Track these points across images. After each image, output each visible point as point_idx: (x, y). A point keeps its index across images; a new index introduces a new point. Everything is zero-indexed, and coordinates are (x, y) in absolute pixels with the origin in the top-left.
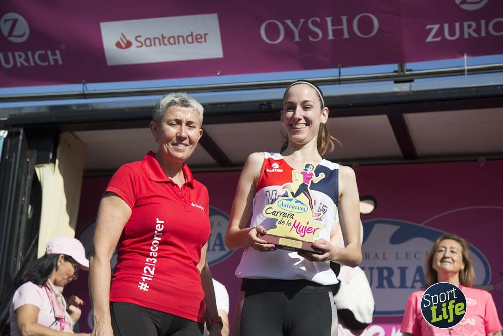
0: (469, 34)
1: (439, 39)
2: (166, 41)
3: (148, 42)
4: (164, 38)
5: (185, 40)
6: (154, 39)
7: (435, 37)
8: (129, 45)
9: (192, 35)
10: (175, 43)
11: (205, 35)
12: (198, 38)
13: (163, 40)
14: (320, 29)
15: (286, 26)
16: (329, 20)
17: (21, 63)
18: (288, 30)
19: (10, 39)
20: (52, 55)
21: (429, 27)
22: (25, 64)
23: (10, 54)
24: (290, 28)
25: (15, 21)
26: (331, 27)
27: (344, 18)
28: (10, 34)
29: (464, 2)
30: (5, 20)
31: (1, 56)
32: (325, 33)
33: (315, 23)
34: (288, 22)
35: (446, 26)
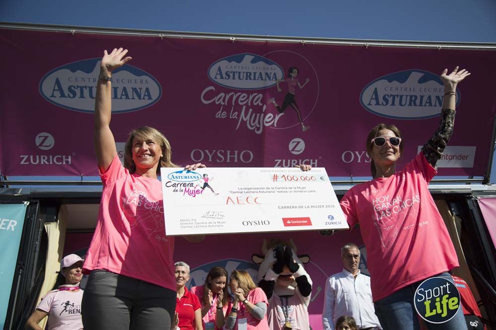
14: (223, 156)
15: (205, 153)
16: (228, 152)
17: (44, 162)
18: (206, 156)
19: (40, 147)
20: (66, 158)
21: (276, 160)
22: (47, 163)
23: (37, 157)
24: (208, 155)
25: (46, 137)
26: (229, 156)
27: (236, 152)
28: (41, 145)
29: (293, 150)
30: (40, 137)
31: (32, 157)
32: (226, 158)
33: (221, 153)
34: (207, 151)
35: (284, 161)
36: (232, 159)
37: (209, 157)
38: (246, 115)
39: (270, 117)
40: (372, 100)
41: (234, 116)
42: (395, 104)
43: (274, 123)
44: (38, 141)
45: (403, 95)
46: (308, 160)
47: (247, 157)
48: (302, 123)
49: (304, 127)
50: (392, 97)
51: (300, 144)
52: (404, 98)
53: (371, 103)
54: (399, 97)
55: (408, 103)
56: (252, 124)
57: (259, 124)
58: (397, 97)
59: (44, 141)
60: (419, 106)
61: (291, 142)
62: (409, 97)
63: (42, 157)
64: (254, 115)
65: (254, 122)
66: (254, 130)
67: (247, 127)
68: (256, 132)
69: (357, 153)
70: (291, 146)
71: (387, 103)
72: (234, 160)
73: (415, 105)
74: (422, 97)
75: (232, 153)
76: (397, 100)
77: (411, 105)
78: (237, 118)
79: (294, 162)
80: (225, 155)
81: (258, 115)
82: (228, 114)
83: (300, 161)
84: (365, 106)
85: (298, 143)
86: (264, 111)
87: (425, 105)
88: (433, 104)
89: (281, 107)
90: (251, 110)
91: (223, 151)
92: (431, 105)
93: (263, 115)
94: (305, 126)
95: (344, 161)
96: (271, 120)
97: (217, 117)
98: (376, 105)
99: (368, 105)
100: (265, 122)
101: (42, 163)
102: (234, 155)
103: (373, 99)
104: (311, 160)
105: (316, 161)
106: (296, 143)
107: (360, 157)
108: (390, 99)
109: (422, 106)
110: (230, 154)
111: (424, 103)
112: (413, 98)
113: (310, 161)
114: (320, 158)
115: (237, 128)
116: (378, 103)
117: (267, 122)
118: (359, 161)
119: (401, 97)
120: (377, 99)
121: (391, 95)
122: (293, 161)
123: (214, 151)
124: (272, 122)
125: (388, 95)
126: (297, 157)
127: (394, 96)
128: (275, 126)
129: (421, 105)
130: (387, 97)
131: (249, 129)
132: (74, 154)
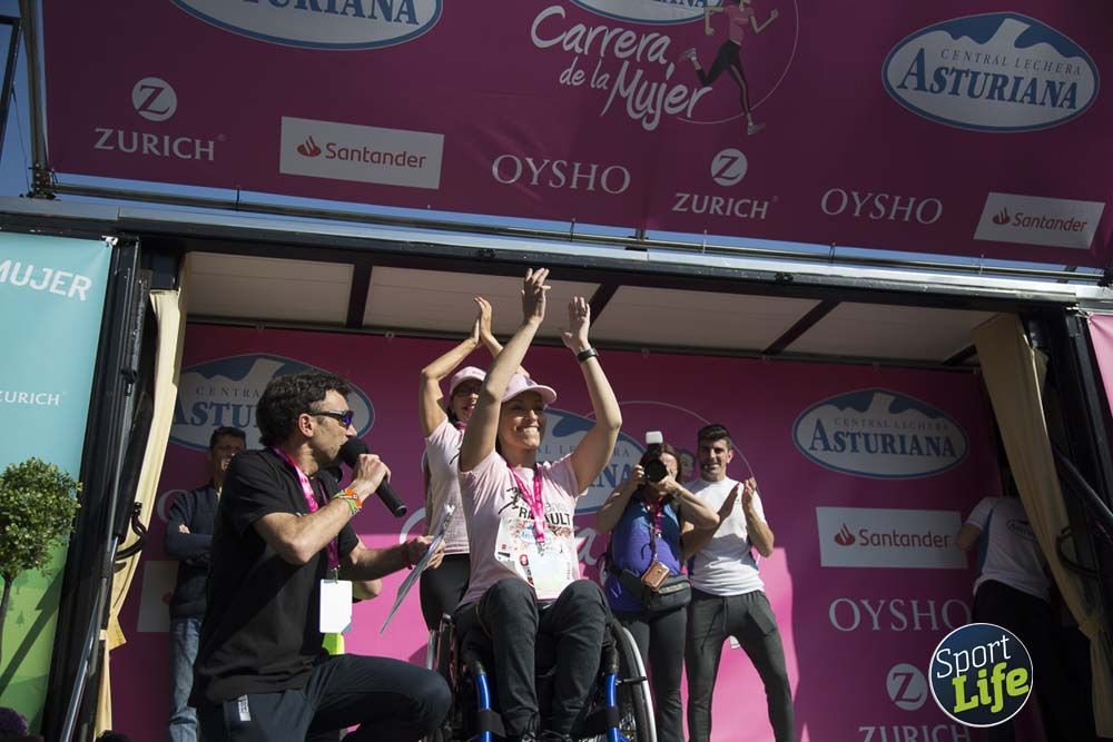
0: (715, 210)
1: (685, 210)
2: (368, 157)
3: (343, 154)
4: (365, 152)
5: (394, 160)
6: (353, 151)
7: (681, 207)
8: (316, 152)
9: (404, 156)
10: (379, 162)
11: (421, 158)
12: (412, 161)
13: (364, 155)
14: (564, 174)
15: (525, 165)
16: (577, 165)
17: (149, 149)
18: (527, 170)
19: (141, 113)
20: (201, 147)
21: (678, 195)
22: (156, 152)
23: (135, 135)
24: (530, 168)
25: (158, 91)
26: (576, 175)
27: (594, 167)
28: (145, 107)
29: (718, 175)
30: (143, 87)
31: (121, 133)
32: (569, 180)
33: (560, 167)
34: (530, 160)
35: (696, 197)
36: (583, 182)
37: (532, 173)
38: (627, 83)
39: (681, 93)
40: (910, 77)
41: (600, 82)
42: (959, 92)
43: (687, 107)
44: (138, 97)
45: (979, 73)
46: (748, 201)
47: (616, 180)
48: (749, 116)
49: (751, 124)
50: (954, 74)
51: (735, 163)
52: (981, 78)
53: (906, 84)
54: (970, 75)
55: (986, 93)
56: (639, 107)
57: (654, 107)
58: (967, 76)
59: (151, 99)
60: (1009, 100)
61: (719, 156)
62: (990, 78)
63: (145, 136)
64: (646, 83)
65: (643, 101)
66: (641, 119)
67: (627, 112)
68: (646, 125)
69: (855, 194)
70: (717, 165)
71: (942, 89)
72: (588, 186)
73: (1001, 97)
74: (1018, 80)
75: (585, 170)
76: (965, 81)
77: (993, 98)
78: (605, 88)
79: (718, 202)
80: (568, 172)
81: (655, 85)
82: (588, 77)
83: (731, 200)
84: (891, 89)
85: (734, 159)
86: (668, 76)
87: (1022, 101)
88: (1039, 98)
89: (707, 73)
90: (640, 73)
91: (565, 163)
92: (1033, 101)
93: (664, 86)
94: (755, 124)
95: (825, 210)
96: (680, 100)
97: (562, 82)
98: (916, 89)
99: (899, 87)
100: (666, 103)
101: (145, 151)
102: (589, 174)
103: (913, 74)
104: (756, 203)
105: (766, 204)
106: (726, 161)
107: (859, 206)
108: (950, 79)
109: (1015, 101)
110: (579, 173)
111: (1018, 97)
112: (1000, 82)
113: (752, 203)
114: (775, 198)
115: (605, 111)
116: (921, 86)
117: (671, 105)
118: (857, 214)
119: (975, 75)
120: (920, 75)
121: (953, 70)
122: (715, 199)
123: (546, 161)
124: (684, 105)
125: (947, 69)
126: (725, 192)
127: (959, 73)
128: (689, 115)
129: (1013, 98)
130: (943, 72)
131: (630, 118)
132: (221, 137)
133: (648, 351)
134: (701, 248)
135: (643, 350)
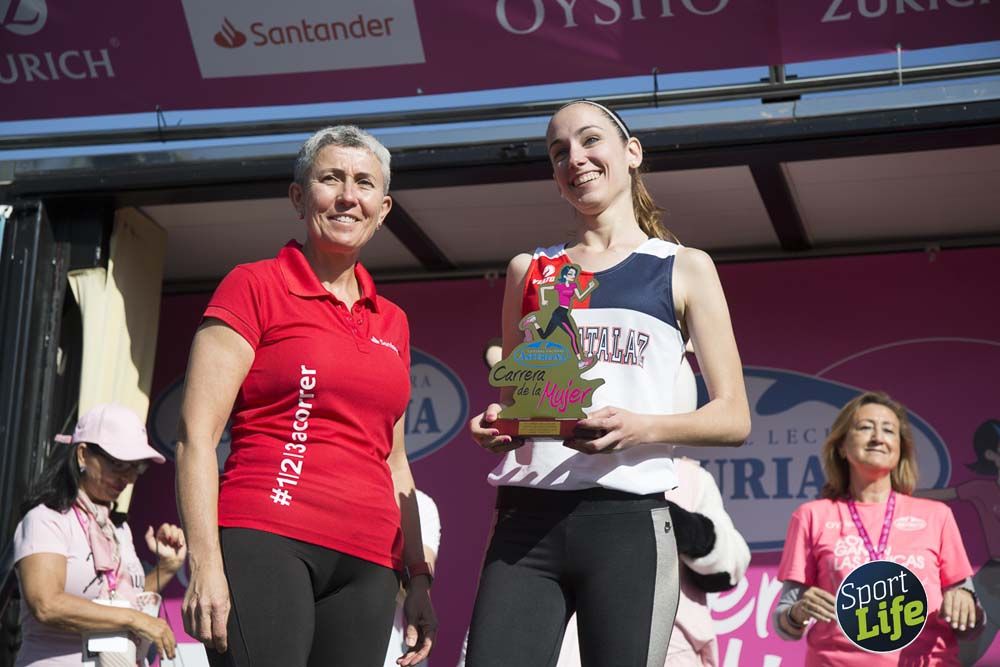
0: (906, 6)
1: (846, 16)
2: (311, 34)
3: (276, 36)
4: (306, 27)
5: (349, 31)
6: (288, 29)
7: (837, 13)
8: (239, 40)
9: (361, 21)
10: (328, 38)
12: (374, 27)
13: (305, 31)
17: (33, 74)
18: (552, 7)
19: (10, 27)
20: (94, 60)
22: (42, 76)
23: (11, 58)
24: (556, 3)
28: (9, 18)
32: (626, 8)
36: (652, 7)
37: (562, 9)
59: (14, 6)
63: (24, 58)
72: (661, 12)
101: (29, 78)
132: (113, 42)
133: (937, 248)
134: (895, 76)
135: (928, 248)
